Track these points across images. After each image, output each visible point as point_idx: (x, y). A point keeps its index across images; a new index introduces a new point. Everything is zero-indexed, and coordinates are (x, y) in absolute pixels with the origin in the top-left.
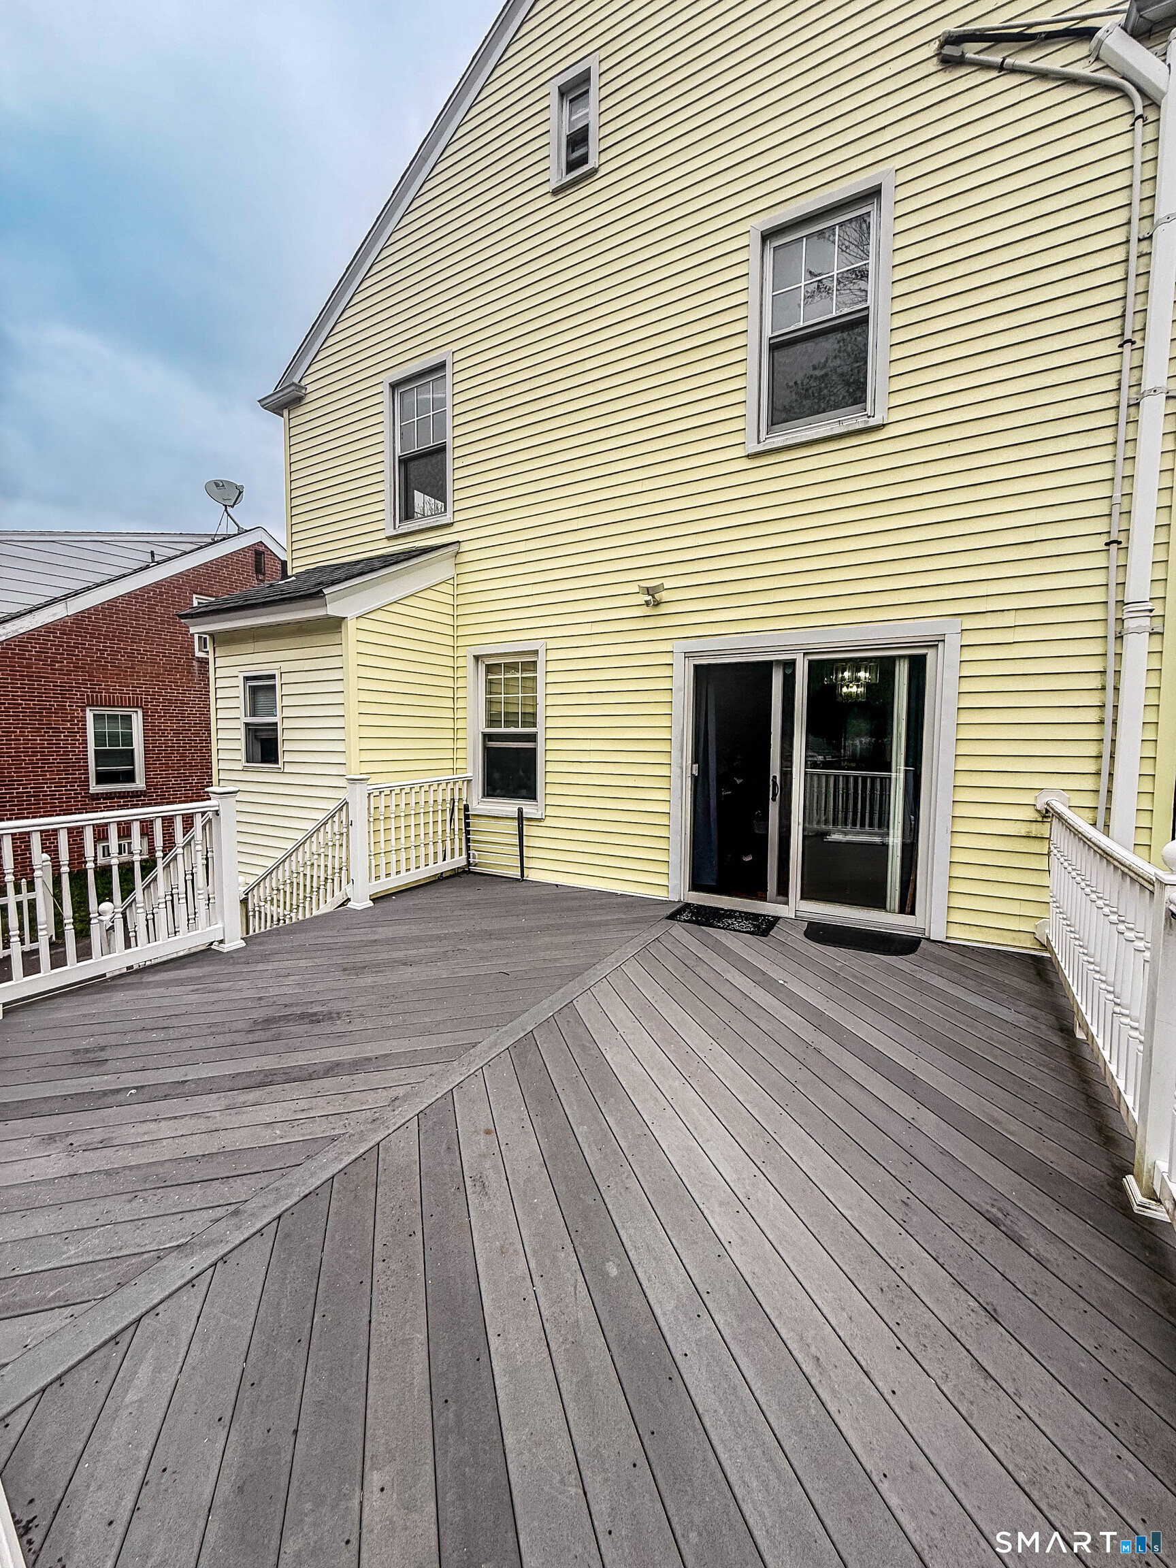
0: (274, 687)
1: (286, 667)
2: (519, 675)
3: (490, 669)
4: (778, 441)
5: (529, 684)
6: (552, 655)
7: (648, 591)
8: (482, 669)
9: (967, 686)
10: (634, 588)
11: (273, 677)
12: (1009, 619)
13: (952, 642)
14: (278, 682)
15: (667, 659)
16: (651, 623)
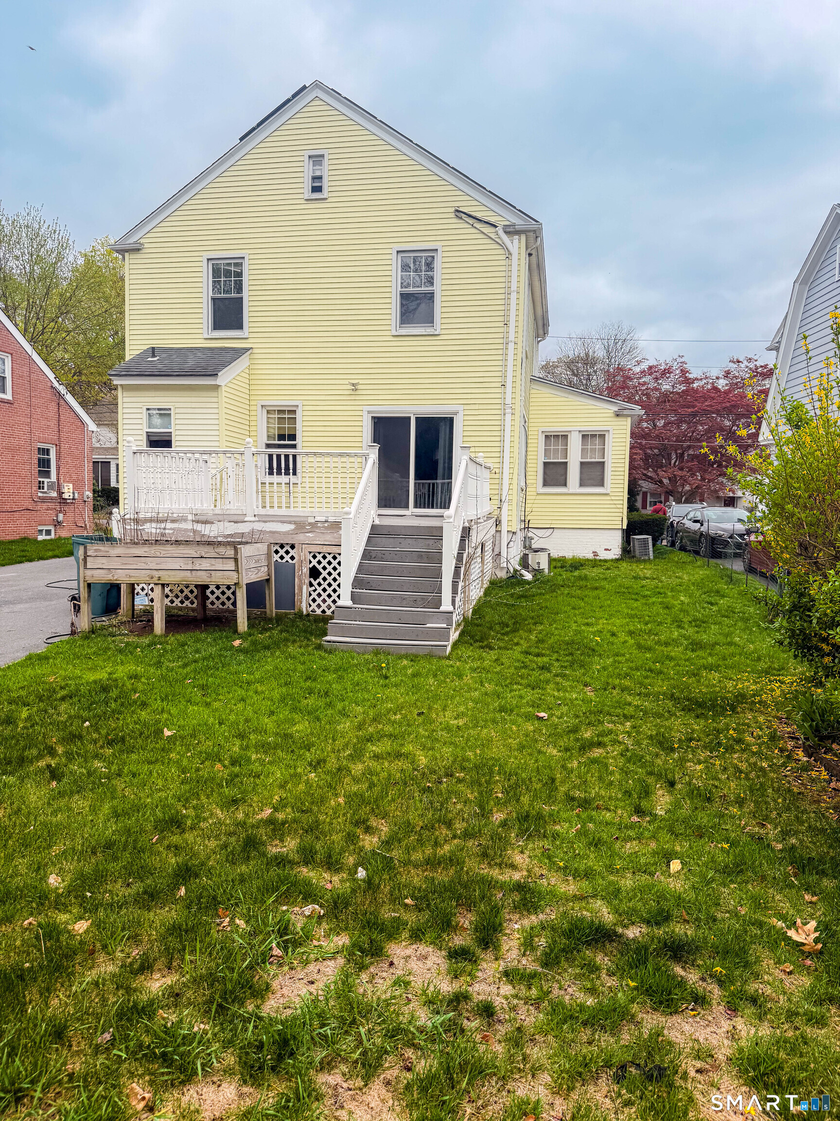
0: (170, 414)
1: (177, 405)
2: (286, 416)
3: (268, 412)
4: (403, 332)
5: (292, 420)
6: (306, 408)
7: (353, 385)
8: (265, 412)
9: (466, 428)
10: (346, 382)
11: (170, 409)
12: (477, 407)
13: (461, 413)
14: (172, 412)
15: (360, 413)
16: (353, 397)
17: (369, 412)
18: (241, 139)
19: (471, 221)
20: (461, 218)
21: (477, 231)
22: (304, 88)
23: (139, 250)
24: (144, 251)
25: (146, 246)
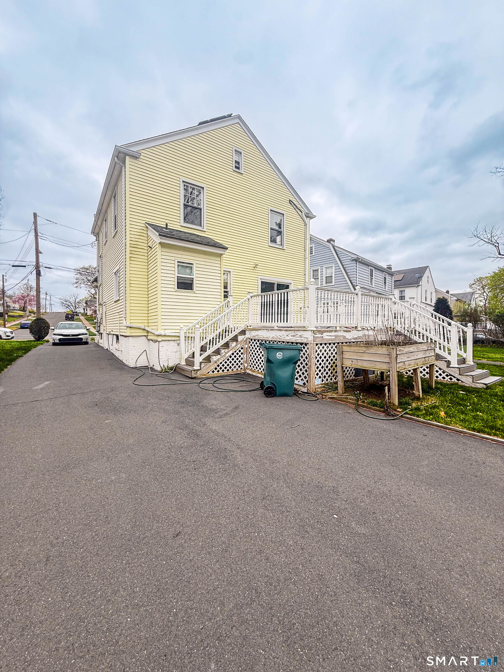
0: (192, 267)
1: (197, 262)
4: (271, 245)
6: (234, 273)
7: (256, 265)
10: (253, 263)
11: (193, 264)
14: (194, 266)
15: (257, 279)
16: (254, 271)
17: (261, 279)
18: (200, 124)
19: (295, 207)
20: (291, 204)
21: (296, 212)
22: (230, 116)
23: (137, 158)
24: (140, 160)
25: (141, 157)
